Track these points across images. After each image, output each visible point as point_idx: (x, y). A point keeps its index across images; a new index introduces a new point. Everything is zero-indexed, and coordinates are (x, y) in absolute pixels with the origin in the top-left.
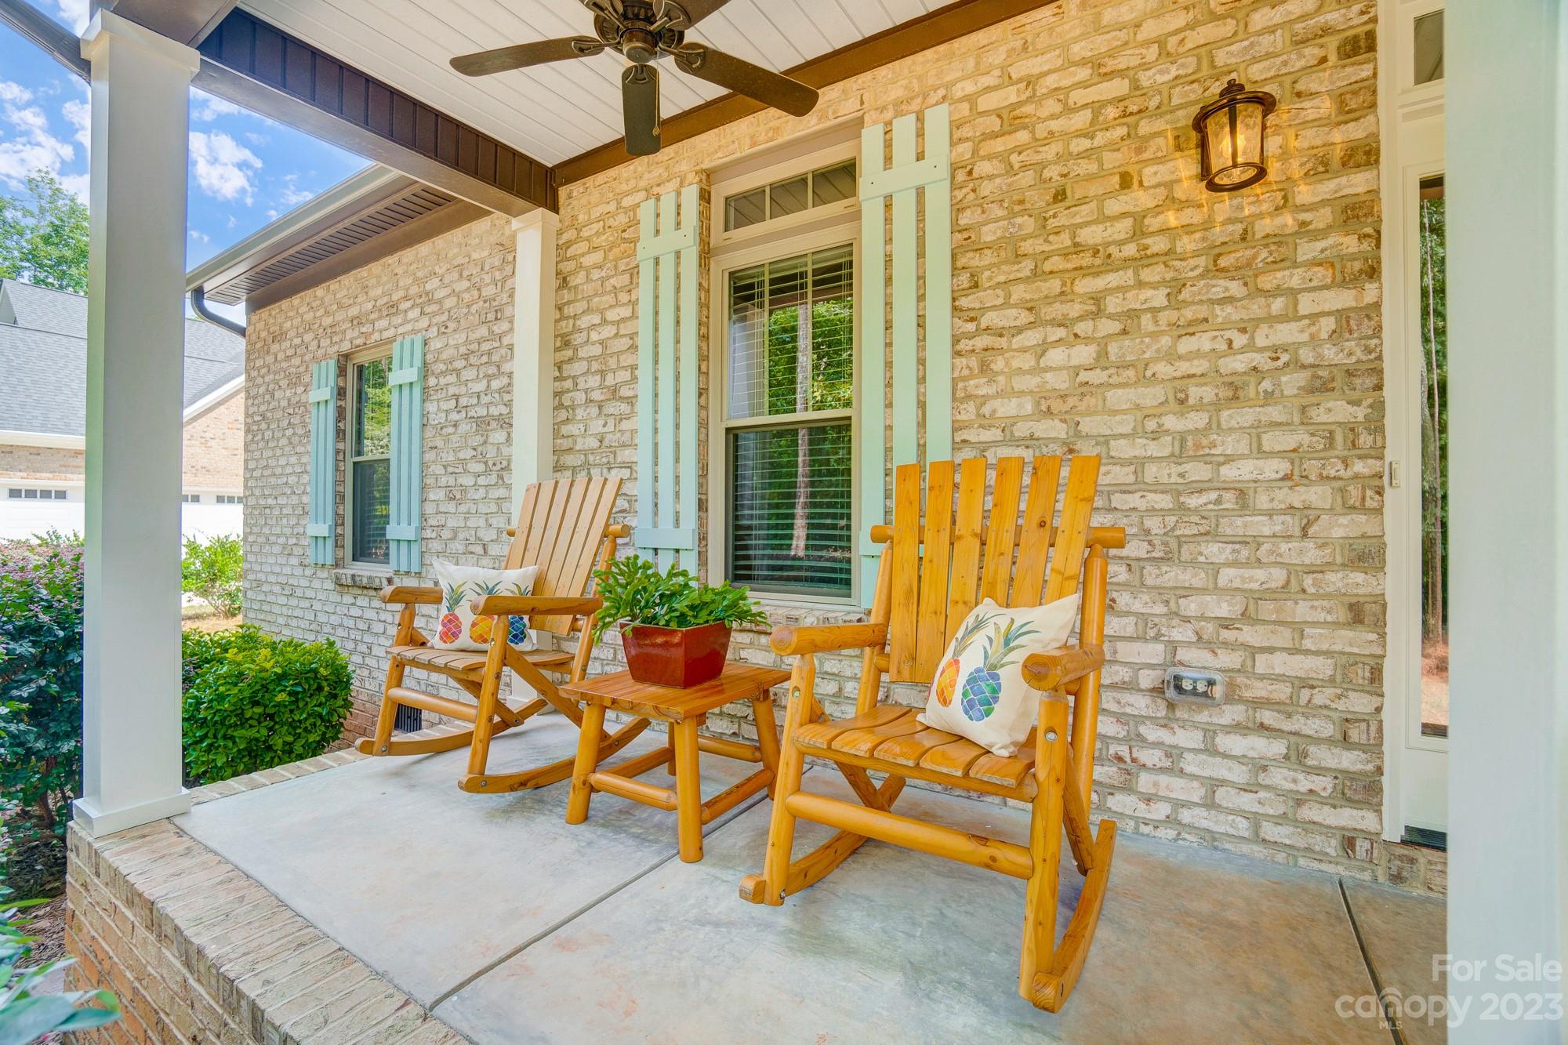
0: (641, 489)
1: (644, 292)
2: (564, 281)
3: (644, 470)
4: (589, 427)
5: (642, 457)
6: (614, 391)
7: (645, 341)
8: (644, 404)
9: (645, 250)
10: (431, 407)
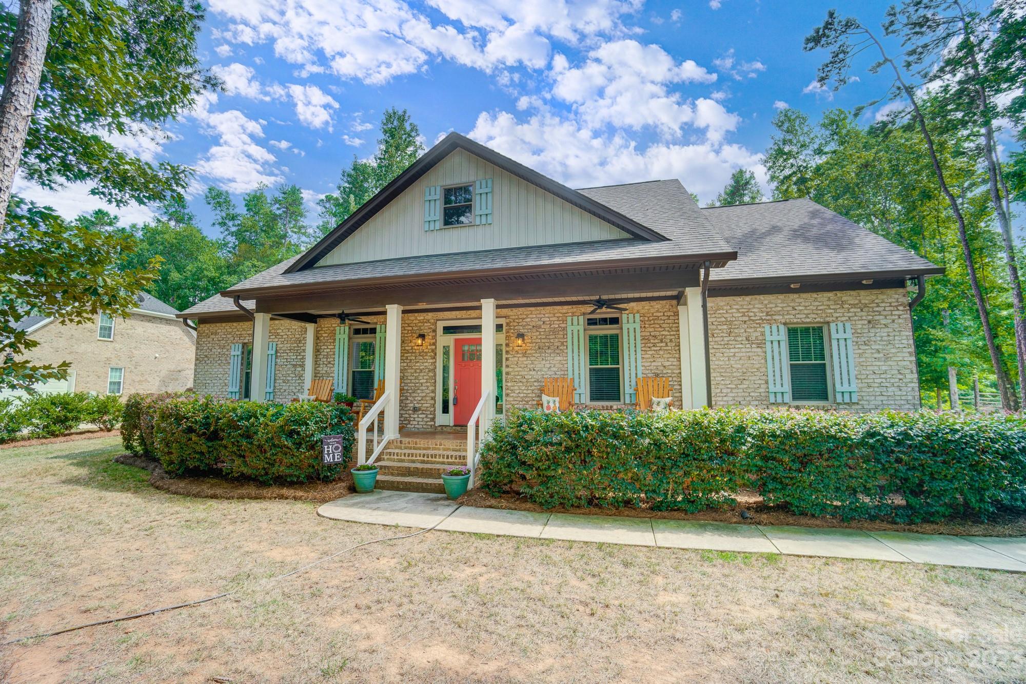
0: (335, 382)
1: (337, 343)
2: (318, 338)
3: (336, 378)
4: (323, 369)
5: (336, 375)
6: (329, 363)
7: (337, 353)
8: (336, 365)
9: (337, 337)
10: (278, 361)
